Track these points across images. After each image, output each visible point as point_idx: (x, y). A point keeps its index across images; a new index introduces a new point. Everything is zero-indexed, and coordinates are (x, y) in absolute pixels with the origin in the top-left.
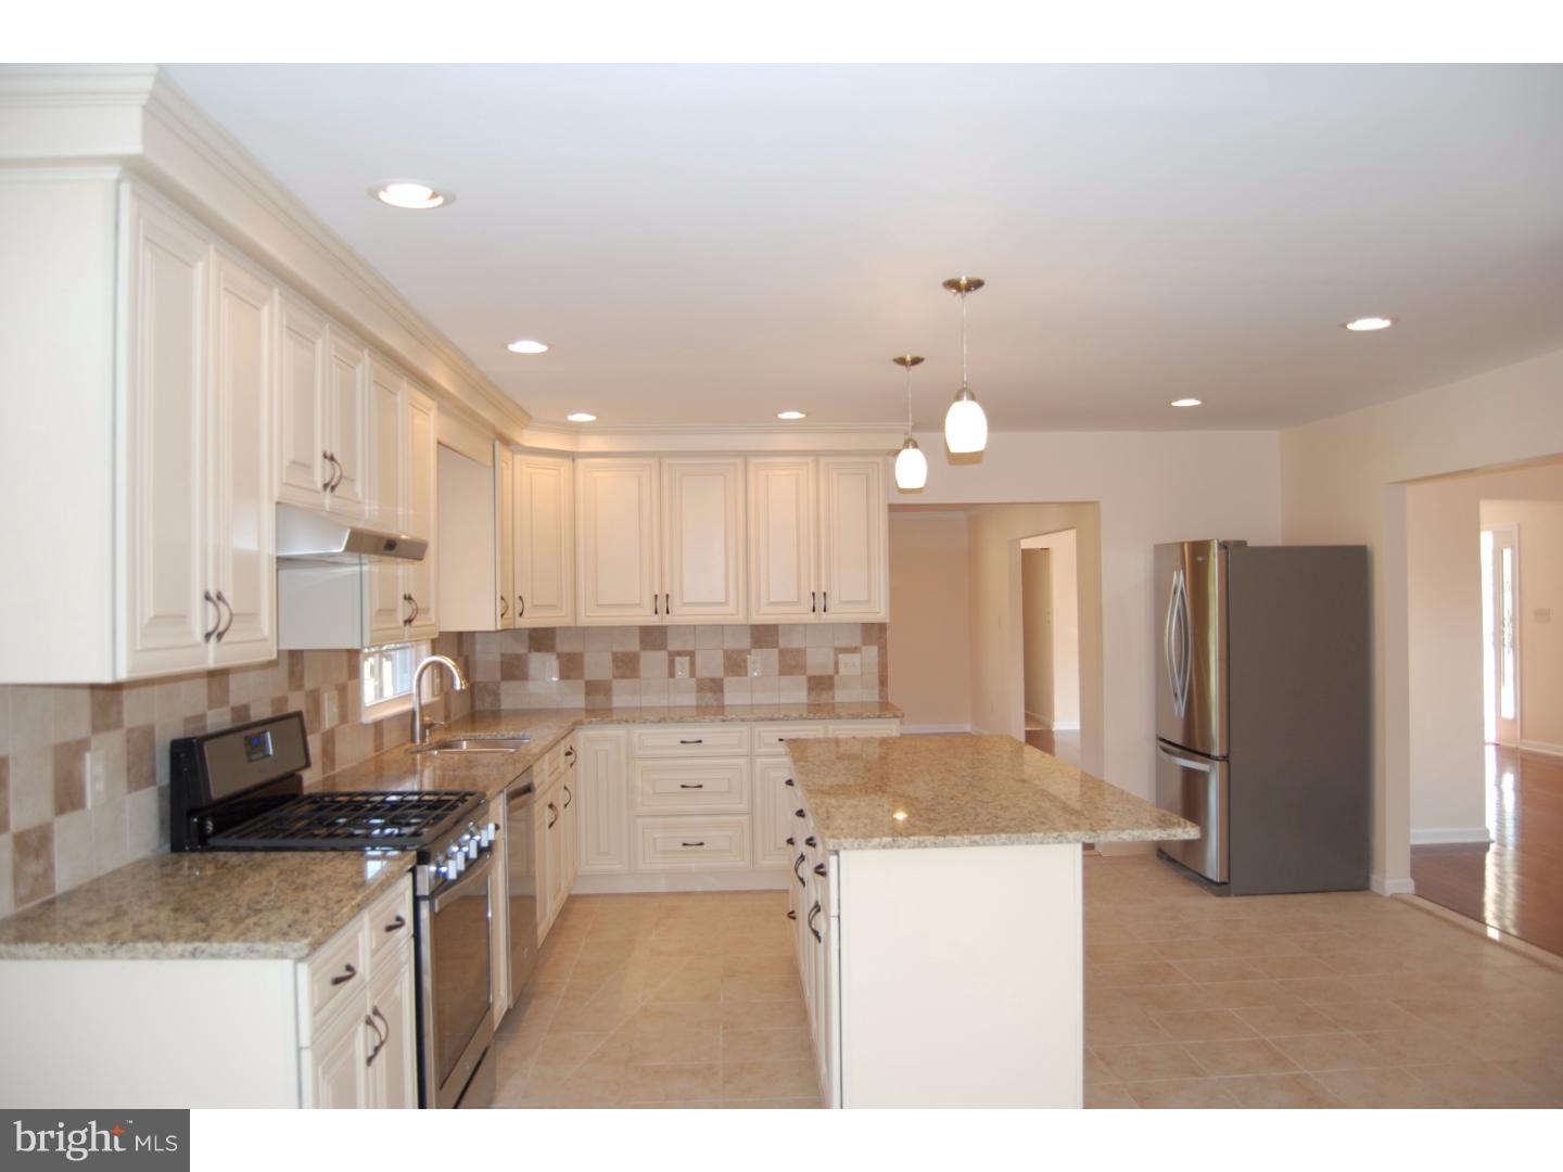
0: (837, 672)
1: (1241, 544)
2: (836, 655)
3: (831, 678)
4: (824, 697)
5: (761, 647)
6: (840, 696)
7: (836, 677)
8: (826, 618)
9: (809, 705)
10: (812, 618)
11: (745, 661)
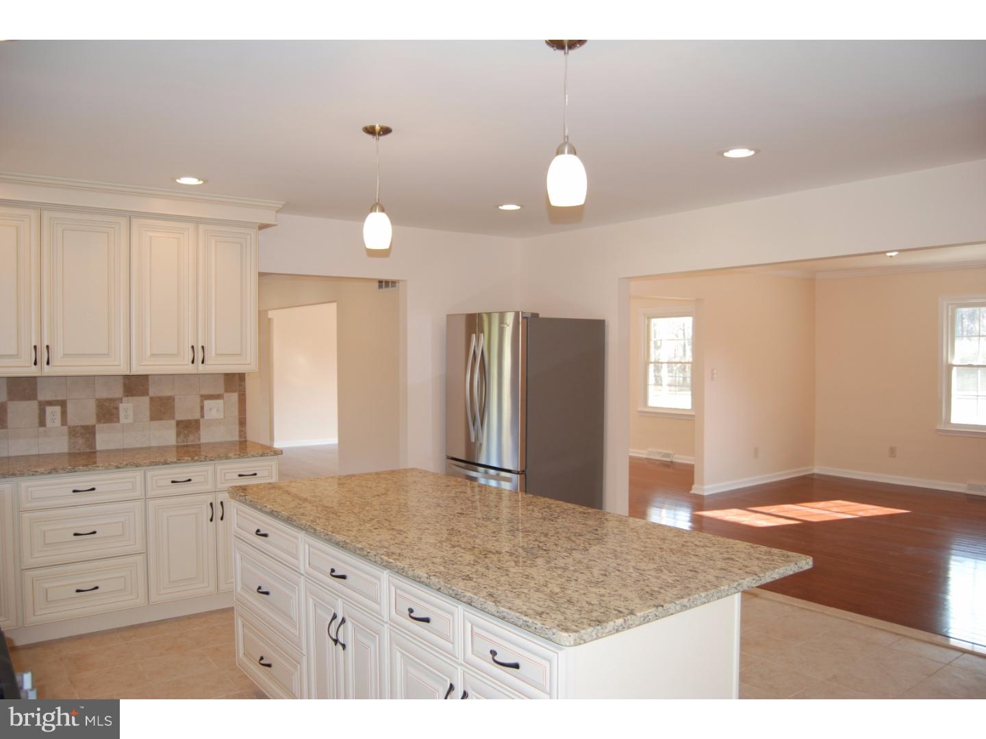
0: (202, 416)
1: (535, 316)
2: (202, 402)
3: (197, 422)
4: (191, 440)
5: (132, 395)
6: (206, 436)
7: (201, 420)
8: (202, 369)
9: (178, 447)
10: (190, 369)
11: (117, 409)
